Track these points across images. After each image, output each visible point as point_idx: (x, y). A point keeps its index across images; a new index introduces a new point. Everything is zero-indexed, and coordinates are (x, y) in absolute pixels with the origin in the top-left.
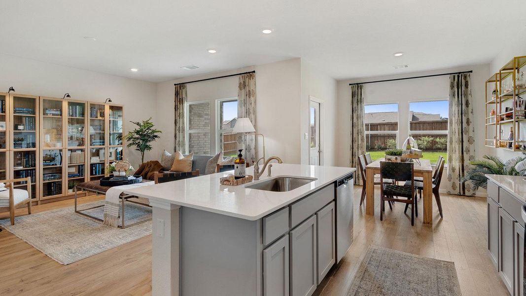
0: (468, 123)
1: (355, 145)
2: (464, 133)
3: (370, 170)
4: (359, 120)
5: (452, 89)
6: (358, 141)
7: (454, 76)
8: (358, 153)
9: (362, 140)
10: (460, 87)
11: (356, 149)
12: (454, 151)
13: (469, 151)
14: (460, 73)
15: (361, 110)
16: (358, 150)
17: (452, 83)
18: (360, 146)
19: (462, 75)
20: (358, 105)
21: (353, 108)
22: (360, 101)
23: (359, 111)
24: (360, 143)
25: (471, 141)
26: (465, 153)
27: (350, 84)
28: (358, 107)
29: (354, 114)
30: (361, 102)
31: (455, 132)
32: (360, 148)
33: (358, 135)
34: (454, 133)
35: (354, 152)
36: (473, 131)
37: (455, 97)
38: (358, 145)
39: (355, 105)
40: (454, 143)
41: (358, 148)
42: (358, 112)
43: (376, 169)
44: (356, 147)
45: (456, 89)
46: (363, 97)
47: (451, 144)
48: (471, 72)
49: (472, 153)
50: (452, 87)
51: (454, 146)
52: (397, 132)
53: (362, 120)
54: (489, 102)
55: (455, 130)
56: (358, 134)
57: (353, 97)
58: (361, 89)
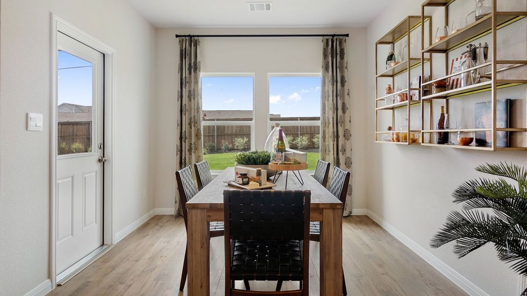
0: (344, 109)
1: (186, 146)
2: (339, 125)
3: (199, 211)
4: (192, 100)
5: (325, 58)
6: (191, 139)
7: (327, 40)
8: (190, 159)
9: (198, 136)
10: (335, 56)
11: (187, 153)
12: (327, 151)
13: (345, 151)
14: (333, 36)
15: (196, 82)
16: (190, 154)
17: (324, 49)
18: (193, 146)
19: (336, 39)
20: (190, 73)
21: (181, 79)
22: (194, 68)
23: (192, 84)
24: (193, 141)
25: (347, 136)
26: (340, 153)
27: (177, 36)
28: (190, 78)
29: (184, 88)
30: (196, 69)
31: (329, 123)
32: (193, 151)
33: (191, 128)
34: (327, 124)
35: (183, 158)
36: (350, 121)
37: (328, 72)
38: (191, 144)
39: (186, 73)
40: (327, 139)
41: (190, 150)
42: (190, 86)
43: (212, 208)
44: (187, 148)
45: (330, 58)
46: (198, 60)
47: (324, 140)
48: (347, 35)
49: (348, 153)
50: (325, 56)
51: (327, 144)
52: (252, 123)
53: (198, 100)
54: (380, 74)
55: (328, 119)
56: (190, 124)
57: (182, 60)
58: (196, 45)
